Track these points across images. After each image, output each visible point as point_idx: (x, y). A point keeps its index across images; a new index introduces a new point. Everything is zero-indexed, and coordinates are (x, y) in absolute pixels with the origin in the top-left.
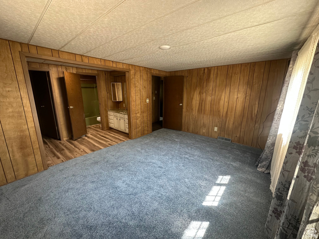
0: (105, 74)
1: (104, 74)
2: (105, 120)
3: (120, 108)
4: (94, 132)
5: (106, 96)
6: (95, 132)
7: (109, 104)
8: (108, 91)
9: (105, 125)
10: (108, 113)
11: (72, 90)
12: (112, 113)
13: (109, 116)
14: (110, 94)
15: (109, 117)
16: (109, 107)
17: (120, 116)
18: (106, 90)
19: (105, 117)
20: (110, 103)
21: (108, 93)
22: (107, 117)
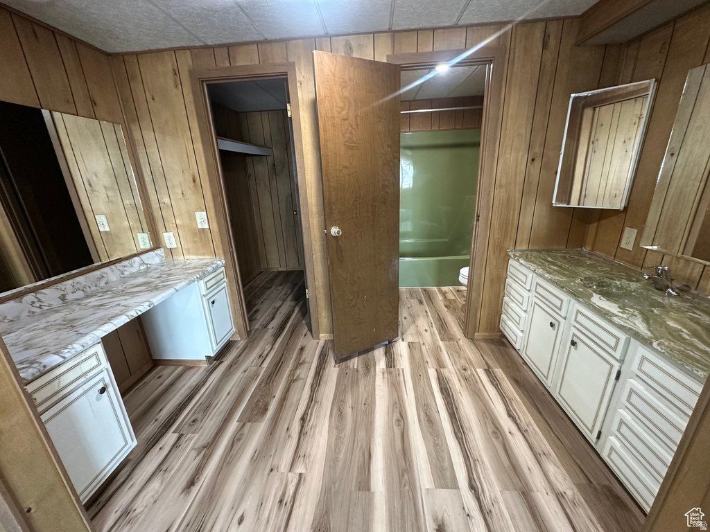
0: (545, 45)
1: (540, 45)
2: (486, 297)
3: (586, 249)
4: (427, 336)
5: (520, 179)
6: (432, 334)
7: (528, 220)
8: (540, 151)
9: (483, 316)
10: (511, 269)
11: (348, 148)
12: (530, 275)
13: (509, 280)
14: (550, 168)
15: (507, 288)
16: (524, 234)
17: (580, 318)
18: (524, 147)
19: (492, 282)
20: (533, 217)
21: (537, 163)
22: (499, 283)
